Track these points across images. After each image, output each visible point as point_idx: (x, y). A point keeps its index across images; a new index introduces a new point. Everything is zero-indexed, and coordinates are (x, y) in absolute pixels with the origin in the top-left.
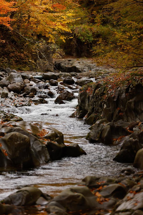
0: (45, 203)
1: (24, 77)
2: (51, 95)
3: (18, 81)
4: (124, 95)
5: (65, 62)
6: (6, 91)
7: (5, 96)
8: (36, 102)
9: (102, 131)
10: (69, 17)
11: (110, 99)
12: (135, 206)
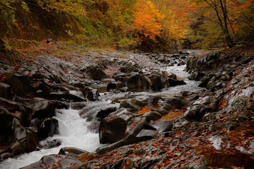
0: (162, 102)
1: (165, 56)
2: (176, 63)
3: (162, 57)
4: (205, 61)
5: (183, 51)
6: (157, 61)
7: (157, 63)
8: (169, 66)
9: (195, 75)
10: (185, 32)
11: (199, 62)
12: (201, 102)
